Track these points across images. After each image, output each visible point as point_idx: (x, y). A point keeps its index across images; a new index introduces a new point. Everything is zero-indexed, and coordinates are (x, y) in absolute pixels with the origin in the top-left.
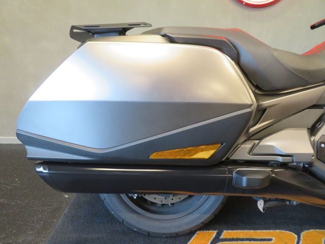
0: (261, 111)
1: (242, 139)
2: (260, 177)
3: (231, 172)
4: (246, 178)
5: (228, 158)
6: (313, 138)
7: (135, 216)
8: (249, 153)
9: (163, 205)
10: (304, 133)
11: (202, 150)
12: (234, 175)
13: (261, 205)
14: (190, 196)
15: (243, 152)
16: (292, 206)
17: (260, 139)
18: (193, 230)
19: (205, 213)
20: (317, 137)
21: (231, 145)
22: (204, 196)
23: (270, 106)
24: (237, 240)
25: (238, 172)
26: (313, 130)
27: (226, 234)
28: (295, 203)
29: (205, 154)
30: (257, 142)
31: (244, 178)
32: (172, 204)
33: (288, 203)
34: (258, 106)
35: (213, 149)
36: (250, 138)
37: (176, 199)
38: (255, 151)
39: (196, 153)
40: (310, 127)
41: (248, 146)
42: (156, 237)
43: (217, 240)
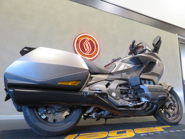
0: (91, 78)
6: (107, 88)
8: (89, 90)
12: (85, 94)
27: (81, 134)
40: (106, 85)
43: (78, 135)
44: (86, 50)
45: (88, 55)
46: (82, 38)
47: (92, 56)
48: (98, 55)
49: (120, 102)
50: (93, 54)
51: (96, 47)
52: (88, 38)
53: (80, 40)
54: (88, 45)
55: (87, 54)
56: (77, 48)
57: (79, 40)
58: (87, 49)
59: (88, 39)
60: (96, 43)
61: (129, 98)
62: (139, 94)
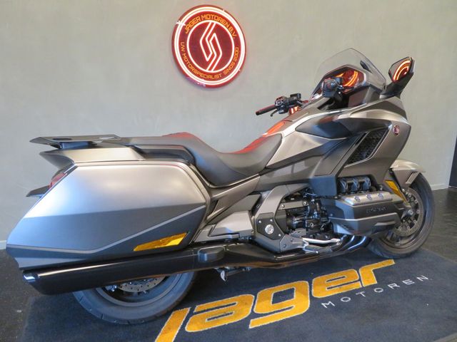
0: (214, 203)
1: (203, 224)
2: (216, 252)
3: (196, 252)
4: (207, 255)
5: (193, 242)
6: (253, 217)
7: (113, 308)
8: (208, 235)
9: (139, 293)
10: (246, 214)
11: (174, 239)
12: (199, 254)
13: (223, 275)
14: (166, 278)
15: (204, 235)
16: (246, 272)
17: (216, 223)
18: (169, 310)
19: (179, 291)
20: (256, 216)
21: (195, 230)
22: (178, 275)
23: (221, 198)
24: (208, 310)
25: (201, 251)
26: (253, 211)
27: (198, 308)
28: (249, 269)
29: (176, 242)
30: (213, 226)
31: (206, 255)
32: (147, 291)
33: (244, 270)
34: (211, 199)
35: (181, 237)
36: (208, 223)
37: (151, 285)
38: (213, 233)
39: (169, 242)
40: (250, 209)
41: (207, 230)
42: (135, 325)
43: (191, 314)
44: (207, 59)
45: (212, 71)
46: (193, 21)
47: (225, 73)
48: (241, 68)
49: (285, 242)
50: (228, 68)
51: (236, 46)
52: (211, 21)
53: (190, 29)
54: (214, 42)
55: (210, 69)
56: (182, 57)
57: (187, 29)
58: (211, 53)
59: (212, 24)
60: (236, 33)
61: (305, 230)
62: (331, 217)
